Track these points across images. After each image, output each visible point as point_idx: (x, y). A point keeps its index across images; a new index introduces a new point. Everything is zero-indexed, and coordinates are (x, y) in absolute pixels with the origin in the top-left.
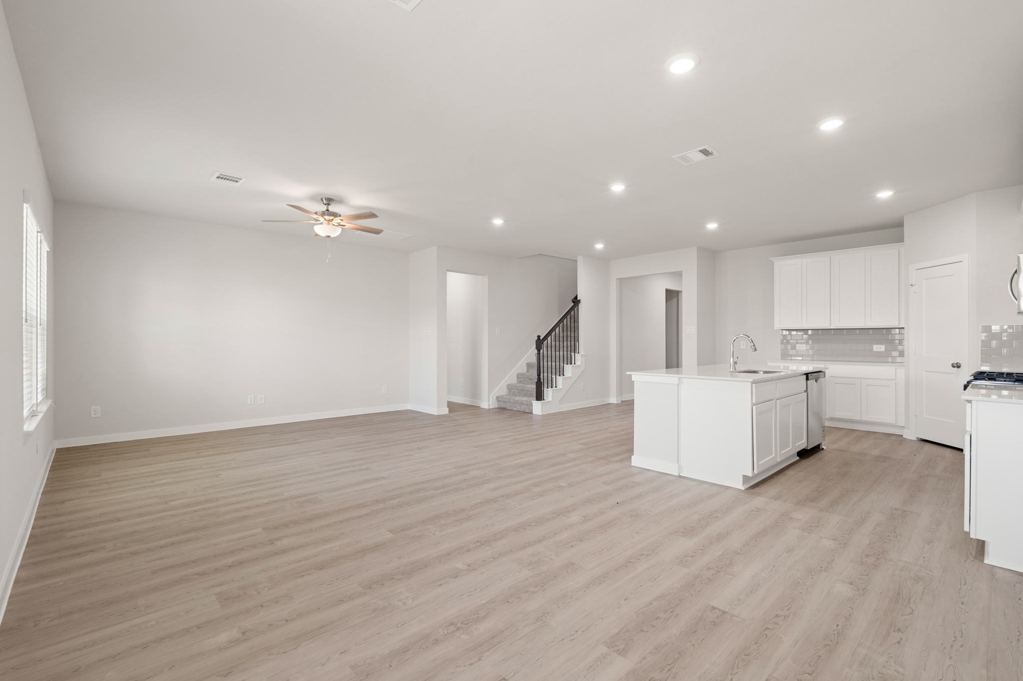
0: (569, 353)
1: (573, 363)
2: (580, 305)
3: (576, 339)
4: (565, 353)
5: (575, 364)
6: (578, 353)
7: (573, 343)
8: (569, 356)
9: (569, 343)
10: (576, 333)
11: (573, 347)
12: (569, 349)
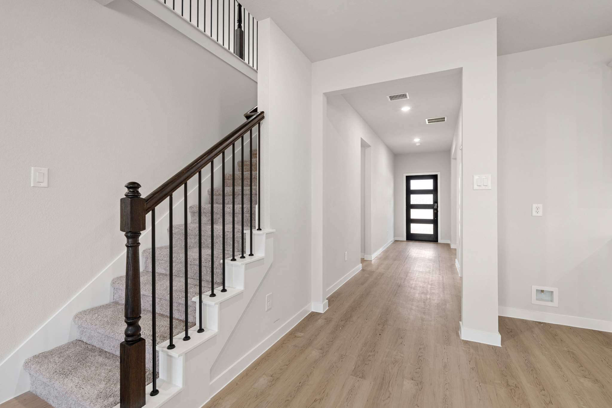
0: (238, 227)
1: (248, 252)
2: (263, 123)
3: (255, 198)
4: (229, 227)
5: (251, 255)
6: (259, 229)
7: (247, 206)
8: (238, 235)
9: (238, 207)
10: (255, 188)
11: (247, 216)
12: (238, 218)
